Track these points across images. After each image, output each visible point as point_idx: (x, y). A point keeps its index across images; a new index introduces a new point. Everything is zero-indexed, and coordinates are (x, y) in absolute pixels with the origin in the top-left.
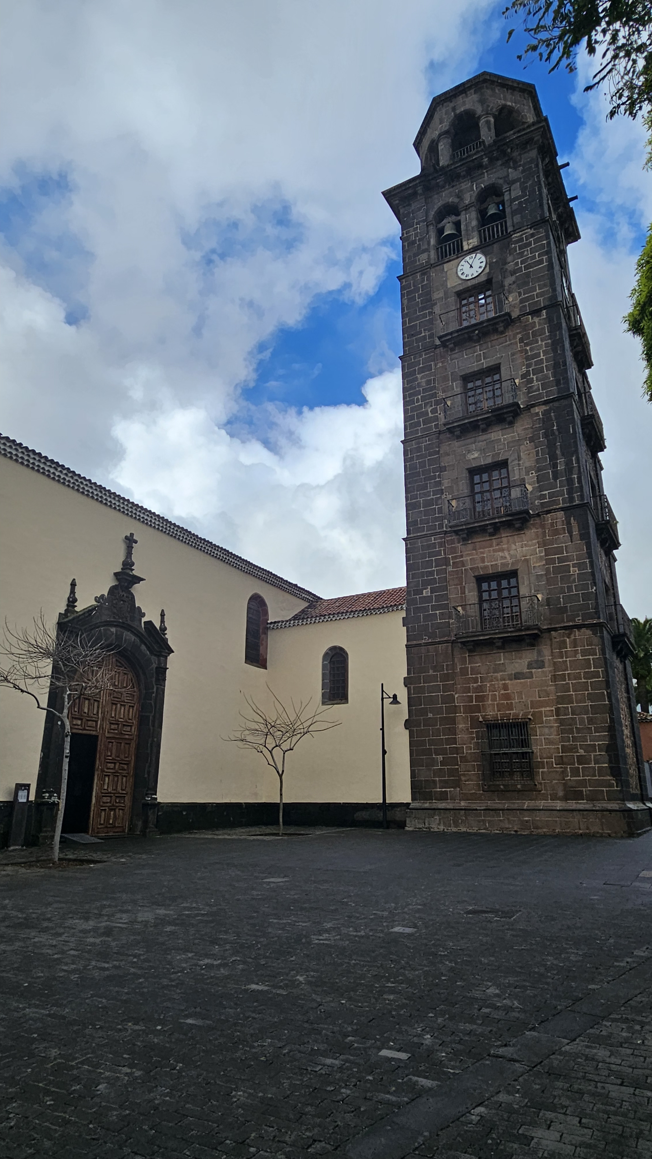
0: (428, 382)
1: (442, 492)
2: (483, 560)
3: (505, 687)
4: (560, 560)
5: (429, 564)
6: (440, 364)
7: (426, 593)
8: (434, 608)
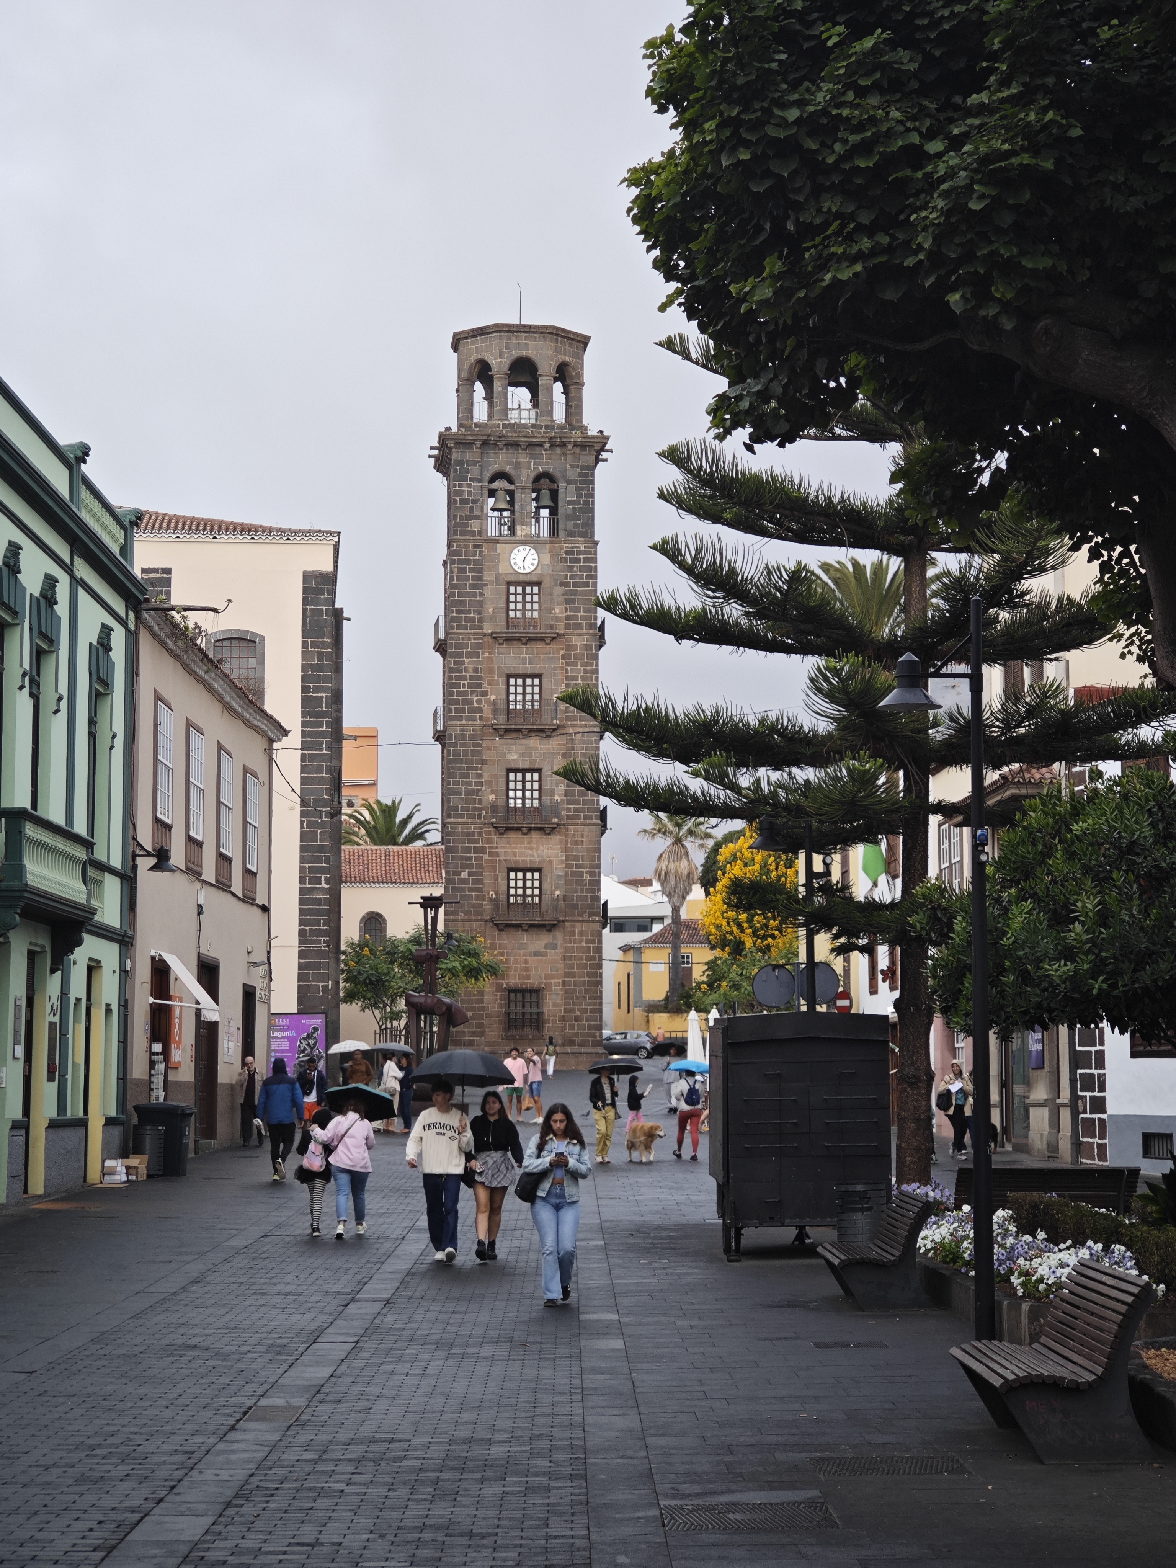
0: (476, 670)
1: (482, 784)
2: (515, 854)
3: (526, 962)
4: (577, 866)
5: (468, 850)
6: (487, 654)
7: (465, 875)
8: (471, 890)
